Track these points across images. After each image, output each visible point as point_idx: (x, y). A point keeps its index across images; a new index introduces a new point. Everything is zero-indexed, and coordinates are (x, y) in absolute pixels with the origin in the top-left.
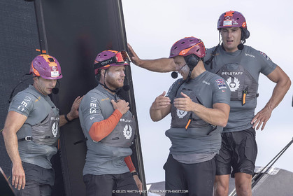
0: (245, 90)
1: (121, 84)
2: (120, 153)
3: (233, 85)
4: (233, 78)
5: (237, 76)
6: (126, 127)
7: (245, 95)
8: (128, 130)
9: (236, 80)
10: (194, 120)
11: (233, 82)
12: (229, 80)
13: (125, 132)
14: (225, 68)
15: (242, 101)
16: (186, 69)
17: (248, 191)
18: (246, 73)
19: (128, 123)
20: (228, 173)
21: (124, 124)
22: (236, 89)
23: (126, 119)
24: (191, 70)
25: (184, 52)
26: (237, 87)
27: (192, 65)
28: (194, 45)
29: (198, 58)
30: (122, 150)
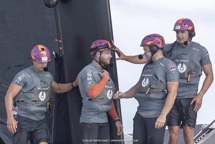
0: (189, 72)
1: (108, 62)
2: (104, 108)
3: (182, 69)
4: (182, 64)
5: (185, 63)
6: (109, 91)
7: (189, 75)
8: (110, 93)
9: (184, 66)
10: (152, 88)
11: (182, 67)
12: (180, 65)
13: (108, 95)
14: (177, 58)
15: (188, 79)
16: (149, 54)
17: (191, 138)
18: (191, 61)
19: (110, 89)
20: (179, 125)
21: (107, 89)
22: (184, 71)
23: (109, 86)
24: (152, 56)
25: (149, 43)
26: (185, 70)
27: (153, 52)
28: (156, 39)
29: (158, 48)
30: (105, 107)
